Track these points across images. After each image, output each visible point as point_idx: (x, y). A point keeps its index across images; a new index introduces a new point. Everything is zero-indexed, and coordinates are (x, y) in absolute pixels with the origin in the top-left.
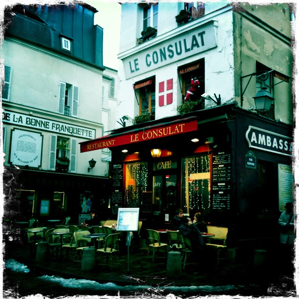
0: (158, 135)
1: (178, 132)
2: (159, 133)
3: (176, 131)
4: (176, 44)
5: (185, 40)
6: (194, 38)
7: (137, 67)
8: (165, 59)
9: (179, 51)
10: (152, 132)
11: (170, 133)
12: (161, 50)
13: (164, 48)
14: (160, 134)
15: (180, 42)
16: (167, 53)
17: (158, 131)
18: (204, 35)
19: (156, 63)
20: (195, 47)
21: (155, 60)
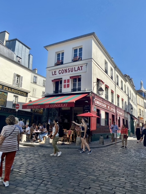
2: (58, 106)
5: (75, 68)
6: (79, 67)
7: (55, 74)
9: (72, 71)
12: (65, 69)
13: (67, 69)
15: (73, 68)
18: (82, 67)
19: (63, 73)
20: (79, 70)
21: (63, 72)
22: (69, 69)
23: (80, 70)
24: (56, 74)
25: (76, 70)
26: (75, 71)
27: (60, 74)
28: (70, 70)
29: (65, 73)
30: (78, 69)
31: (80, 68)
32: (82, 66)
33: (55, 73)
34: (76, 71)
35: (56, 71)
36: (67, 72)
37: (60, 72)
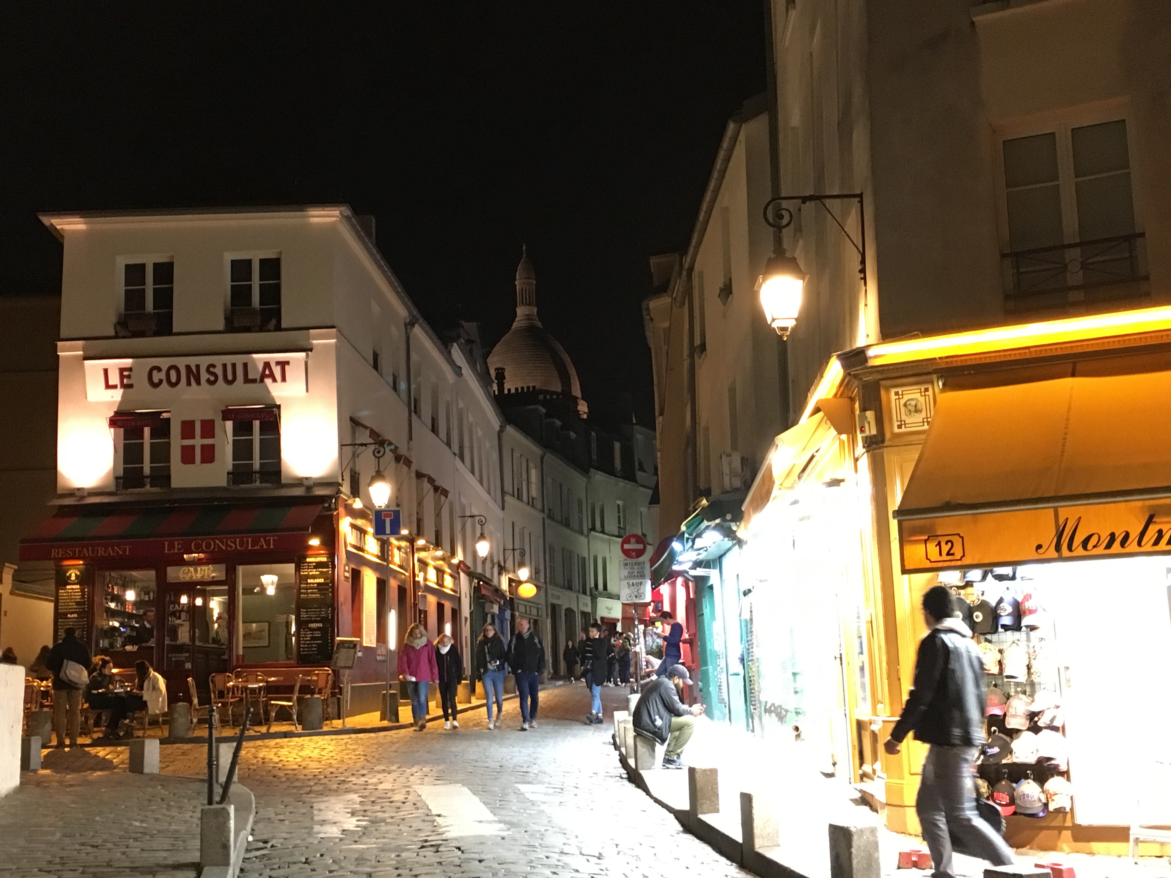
0: (226, 548)
1: (265, 547)
2: (227, 545)
3: (262, 546)
4: (225, 366)
5: (246, 366)
6: (267, 366)
7: (126, 382)
8: (198, 383)
9: (230, 377)
10: (214, 542)
11: (250, 548)
12: (189, 367)
13: (198, 367)
14: (231, 547)
15: (234, 365)
16: (204, 376)
17: (227, 541)
18: (286, 367)
19: (173, 385)
20: (268, 381)
21: (174, 379)
23: (274, 380)
24: (130, 386)
25: (250, 377)
26: (248, 380)
27: (155, 385)
29: (188, 384)
30: (263, 376)
31: (277, 371)
33: (122, 377)
34: (255, 381)
37: (158, 376)
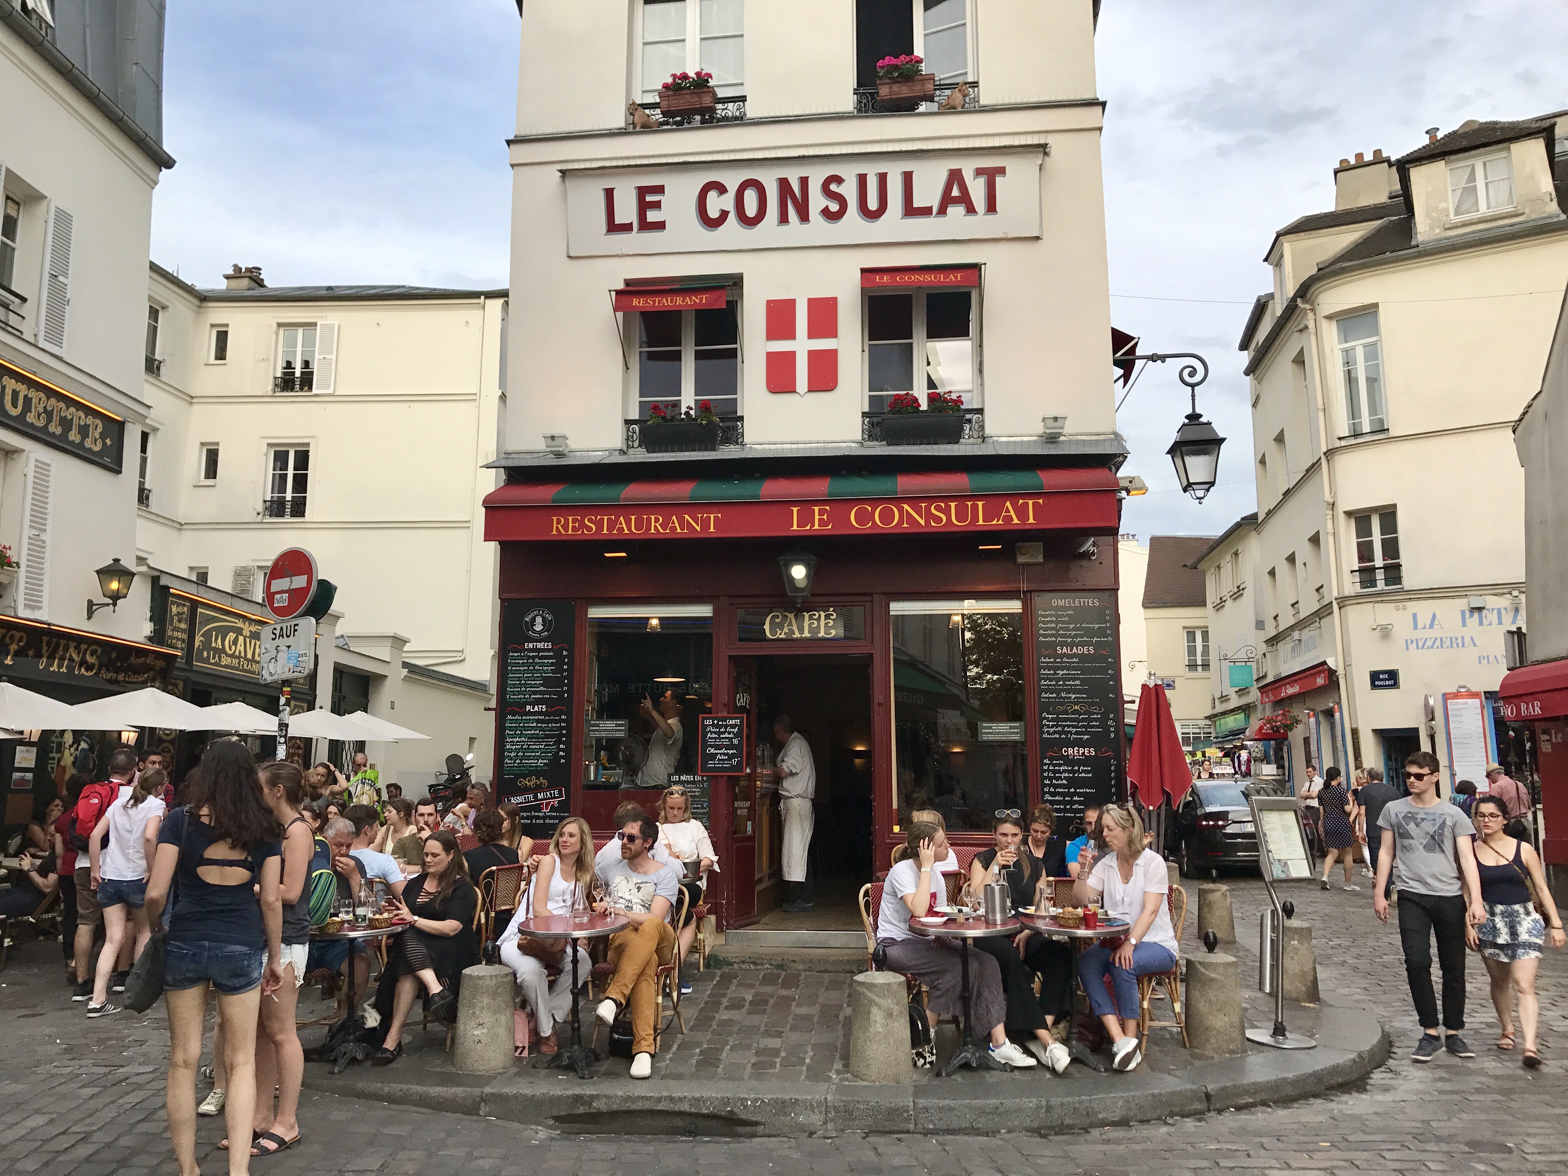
1: (1016, 521)
2: (929, 516)
3: (1008, 519)
5: (908, 177)
7: (652, 216)
9: (873, 204)
10: (901, 510)
11: (981, 522)
12: (784, 184)
13: (804, 181)
14: (938, 520)
15: (882, 179)
16: (817, 201)
17: (928, 509)
18: (999, 180)
19: (749, 222)
20: (956, 211)
22: (839, 180)
23: (971, 210)
24: (660, 226)
25: (916, 204)
26: (910, 210)
27: (712, 223)
28: (849, 190)
29: (784, 219)
30: (947, 201)
31: (977, 189)
32: (1002, 171)
33: (643, 207)
34: (926, 212)
35: (660, 190)
36: (804, 217)
37: (715, 204)
